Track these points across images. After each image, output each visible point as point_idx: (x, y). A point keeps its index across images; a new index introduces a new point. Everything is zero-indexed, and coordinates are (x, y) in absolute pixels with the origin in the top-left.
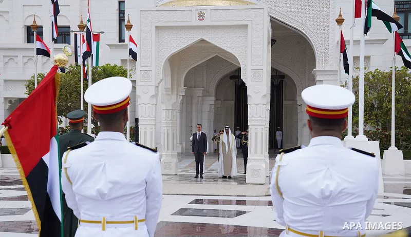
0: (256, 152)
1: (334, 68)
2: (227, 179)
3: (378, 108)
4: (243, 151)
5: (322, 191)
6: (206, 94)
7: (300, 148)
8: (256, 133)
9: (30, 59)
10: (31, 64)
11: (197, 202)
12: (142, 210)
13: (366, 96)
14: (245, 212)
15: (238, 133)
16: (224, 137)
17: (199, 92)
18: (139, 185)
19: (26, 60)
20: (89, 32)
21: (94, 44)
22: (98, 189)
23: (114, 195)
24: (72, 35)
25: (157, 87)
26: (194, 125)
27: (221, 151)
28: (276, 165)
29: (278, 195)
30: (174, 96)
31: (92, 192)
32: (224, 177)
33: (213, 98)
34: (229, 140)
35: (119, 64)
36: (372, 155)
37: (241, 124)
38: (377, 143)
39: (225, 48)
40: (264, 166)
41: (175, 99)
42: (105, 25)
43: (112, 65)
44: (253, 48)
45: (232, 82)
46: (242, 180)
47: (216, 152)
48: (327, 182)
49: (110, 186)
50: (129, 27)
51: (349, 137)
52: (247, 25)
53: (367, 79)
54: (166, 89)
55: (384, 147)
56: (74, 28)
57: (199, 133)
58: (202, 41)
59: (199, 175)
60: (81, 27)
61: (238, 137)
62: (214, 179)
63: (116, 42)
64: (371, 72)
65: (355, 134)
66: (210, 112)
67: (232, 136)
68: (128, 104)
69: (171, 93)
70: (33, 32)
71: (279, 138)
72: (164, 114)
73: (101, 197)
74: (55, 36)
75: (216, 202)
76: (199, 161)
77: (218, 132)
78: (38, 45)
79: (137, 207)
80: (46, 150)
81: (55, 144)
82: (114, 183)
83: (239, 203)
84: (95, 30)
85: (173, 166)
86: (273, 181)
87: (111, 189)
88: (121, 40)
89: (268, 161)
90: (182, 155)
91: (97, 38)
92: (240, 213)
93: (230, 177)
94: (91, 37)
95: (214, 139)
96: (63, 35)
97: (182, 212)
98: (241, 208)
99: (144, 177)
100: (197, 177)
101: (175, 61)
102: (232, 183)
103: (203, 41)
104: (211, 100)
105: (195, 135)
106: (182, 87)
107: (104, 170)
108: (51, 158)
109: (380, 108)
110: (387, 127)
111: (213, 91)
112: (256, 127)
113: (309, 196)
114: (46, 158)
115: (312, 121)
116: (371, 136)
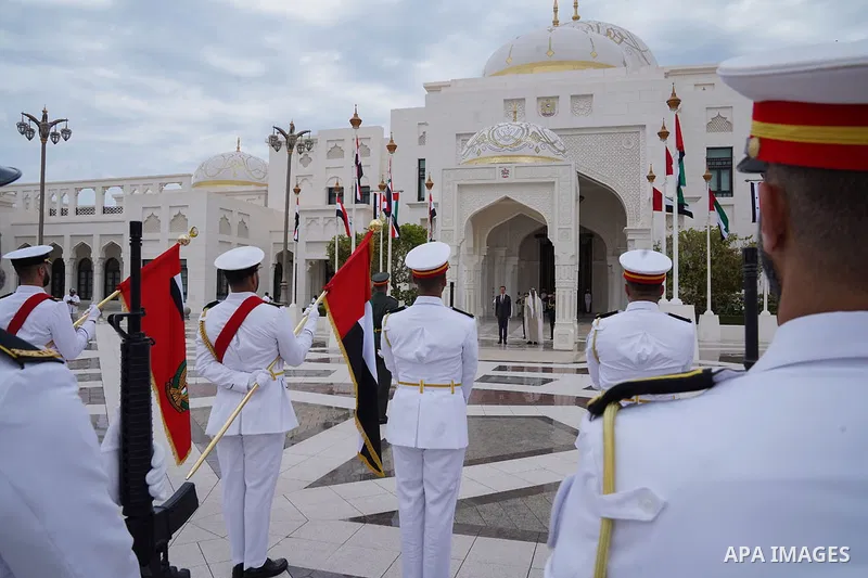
0: (564, 317)
1: (646, 227)
3: (693, 270)
4: (550, 315)
5: (639, 356)
6: (509, 254)
7: (616, 312)
9: (331, 219)
10: (332, 226)
11: (501, 368)
12: (459, 374)
13: (680, 256)
14: (551, 380)
15: (544, 295)
16: (529, 300)
17: (502, 252)
18: (455, 350)
19: (327, 221)
20: (389, 192)
21: (393, 202)
22: (417, 353)
23: (432, 359)
24: (372, 195)
25: (459, 247)
26: (497, 287)
27: (525, 315)
28: (593, 330)
29: (594, 360)
30: (477, 256)
31: (411, 355)
32: (530, 343)
33: (517, 259)
34: (534, 303)
35: (418, 223)
36: (689, 321)
37: (547, 286)
38: (692, 308)
40: (572, 331)
41: (477, 259)
42: (405, 185)
43: (412, 224)
45: (536, 242)
46: (549, 346)
47: (521, 317)
48: (645, 346)
49: (428, 349)
50: (430, 186)
51: (663, 299)
52: (554, 183)
53: (681, 238)
54: (468, 249)
55: (700, 311)
56: (374, 188)
57: (503, 296)
60: (382, 187)
61: (545, 300)
62: (519, 345)
63: (415, 201)
64: (685, 232)
65: (669, 297)
66: (513, 272)
67: (538, 300)
68: (446, 269)
69: (472, 253)
70: (334, 194)
71: (588, 302)
72: (465, 275)
73: (420, 361)
74: (359, 197)
75: (521, 369)
76: (503, 325)
77: (522, 294)
78: (338, 206)
79: (454, 372)
80: (362, 314)
81: (369, 307)
82: (432, 347)
83: (545, 370)
84: (395, 189)
86: (590, 346)
87: (429, 353)
88: (421, 198)
89: (576, 326)
90: (484, 320)
91: (396, 196)
92: (545, 381)
93: (536, 343)
94: (391, 196)
95: (518, 302)
96: (364, 194)
97: (485, 379)
98: (547, 375)
99: (461, 342)
100: (500, 342)
101: (478, 220)
103: (507, 199)
104: (515, 260)
105: (498, 298)
106: (485, 247)
107: (422, 335)
108: (367, 322)
109: (695, 269)
110: (702, 290)
111: (516, 250)
113: (626, 360)
114: (361, 321)
115: (630, 286)
116: (686, 300)
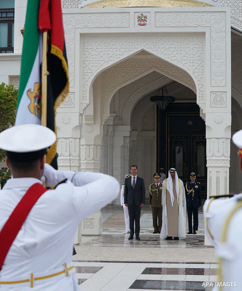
2: (173, 241)
8: (218, 178)
16: (168, 183)
25: (82, 115)
27: (164, 203)
30: (97, 127)
32: (169, 238)
33: (128, 128)
34: (175, 187)
39: (174, 63)
44: (212, 63)
52: (205, 33)
57: (134, 178)
58: (143, 52)
59: (135, 236)
67: (179, 183)
69: (93, 122)
72: (83, 151)
76: (135, 216)
85: (96, 223)
93: (177, 239)
102: (179, 246)
104: (126, 130)
106: (108, 114)
112: (218, 169)
